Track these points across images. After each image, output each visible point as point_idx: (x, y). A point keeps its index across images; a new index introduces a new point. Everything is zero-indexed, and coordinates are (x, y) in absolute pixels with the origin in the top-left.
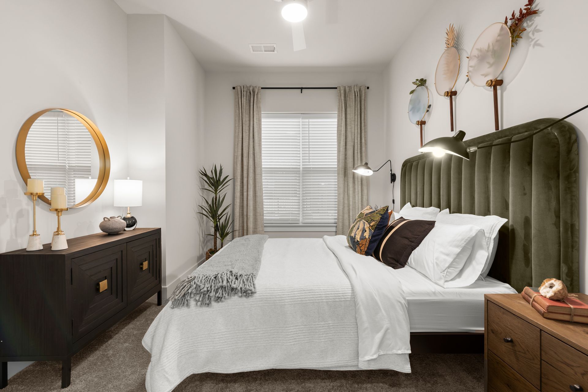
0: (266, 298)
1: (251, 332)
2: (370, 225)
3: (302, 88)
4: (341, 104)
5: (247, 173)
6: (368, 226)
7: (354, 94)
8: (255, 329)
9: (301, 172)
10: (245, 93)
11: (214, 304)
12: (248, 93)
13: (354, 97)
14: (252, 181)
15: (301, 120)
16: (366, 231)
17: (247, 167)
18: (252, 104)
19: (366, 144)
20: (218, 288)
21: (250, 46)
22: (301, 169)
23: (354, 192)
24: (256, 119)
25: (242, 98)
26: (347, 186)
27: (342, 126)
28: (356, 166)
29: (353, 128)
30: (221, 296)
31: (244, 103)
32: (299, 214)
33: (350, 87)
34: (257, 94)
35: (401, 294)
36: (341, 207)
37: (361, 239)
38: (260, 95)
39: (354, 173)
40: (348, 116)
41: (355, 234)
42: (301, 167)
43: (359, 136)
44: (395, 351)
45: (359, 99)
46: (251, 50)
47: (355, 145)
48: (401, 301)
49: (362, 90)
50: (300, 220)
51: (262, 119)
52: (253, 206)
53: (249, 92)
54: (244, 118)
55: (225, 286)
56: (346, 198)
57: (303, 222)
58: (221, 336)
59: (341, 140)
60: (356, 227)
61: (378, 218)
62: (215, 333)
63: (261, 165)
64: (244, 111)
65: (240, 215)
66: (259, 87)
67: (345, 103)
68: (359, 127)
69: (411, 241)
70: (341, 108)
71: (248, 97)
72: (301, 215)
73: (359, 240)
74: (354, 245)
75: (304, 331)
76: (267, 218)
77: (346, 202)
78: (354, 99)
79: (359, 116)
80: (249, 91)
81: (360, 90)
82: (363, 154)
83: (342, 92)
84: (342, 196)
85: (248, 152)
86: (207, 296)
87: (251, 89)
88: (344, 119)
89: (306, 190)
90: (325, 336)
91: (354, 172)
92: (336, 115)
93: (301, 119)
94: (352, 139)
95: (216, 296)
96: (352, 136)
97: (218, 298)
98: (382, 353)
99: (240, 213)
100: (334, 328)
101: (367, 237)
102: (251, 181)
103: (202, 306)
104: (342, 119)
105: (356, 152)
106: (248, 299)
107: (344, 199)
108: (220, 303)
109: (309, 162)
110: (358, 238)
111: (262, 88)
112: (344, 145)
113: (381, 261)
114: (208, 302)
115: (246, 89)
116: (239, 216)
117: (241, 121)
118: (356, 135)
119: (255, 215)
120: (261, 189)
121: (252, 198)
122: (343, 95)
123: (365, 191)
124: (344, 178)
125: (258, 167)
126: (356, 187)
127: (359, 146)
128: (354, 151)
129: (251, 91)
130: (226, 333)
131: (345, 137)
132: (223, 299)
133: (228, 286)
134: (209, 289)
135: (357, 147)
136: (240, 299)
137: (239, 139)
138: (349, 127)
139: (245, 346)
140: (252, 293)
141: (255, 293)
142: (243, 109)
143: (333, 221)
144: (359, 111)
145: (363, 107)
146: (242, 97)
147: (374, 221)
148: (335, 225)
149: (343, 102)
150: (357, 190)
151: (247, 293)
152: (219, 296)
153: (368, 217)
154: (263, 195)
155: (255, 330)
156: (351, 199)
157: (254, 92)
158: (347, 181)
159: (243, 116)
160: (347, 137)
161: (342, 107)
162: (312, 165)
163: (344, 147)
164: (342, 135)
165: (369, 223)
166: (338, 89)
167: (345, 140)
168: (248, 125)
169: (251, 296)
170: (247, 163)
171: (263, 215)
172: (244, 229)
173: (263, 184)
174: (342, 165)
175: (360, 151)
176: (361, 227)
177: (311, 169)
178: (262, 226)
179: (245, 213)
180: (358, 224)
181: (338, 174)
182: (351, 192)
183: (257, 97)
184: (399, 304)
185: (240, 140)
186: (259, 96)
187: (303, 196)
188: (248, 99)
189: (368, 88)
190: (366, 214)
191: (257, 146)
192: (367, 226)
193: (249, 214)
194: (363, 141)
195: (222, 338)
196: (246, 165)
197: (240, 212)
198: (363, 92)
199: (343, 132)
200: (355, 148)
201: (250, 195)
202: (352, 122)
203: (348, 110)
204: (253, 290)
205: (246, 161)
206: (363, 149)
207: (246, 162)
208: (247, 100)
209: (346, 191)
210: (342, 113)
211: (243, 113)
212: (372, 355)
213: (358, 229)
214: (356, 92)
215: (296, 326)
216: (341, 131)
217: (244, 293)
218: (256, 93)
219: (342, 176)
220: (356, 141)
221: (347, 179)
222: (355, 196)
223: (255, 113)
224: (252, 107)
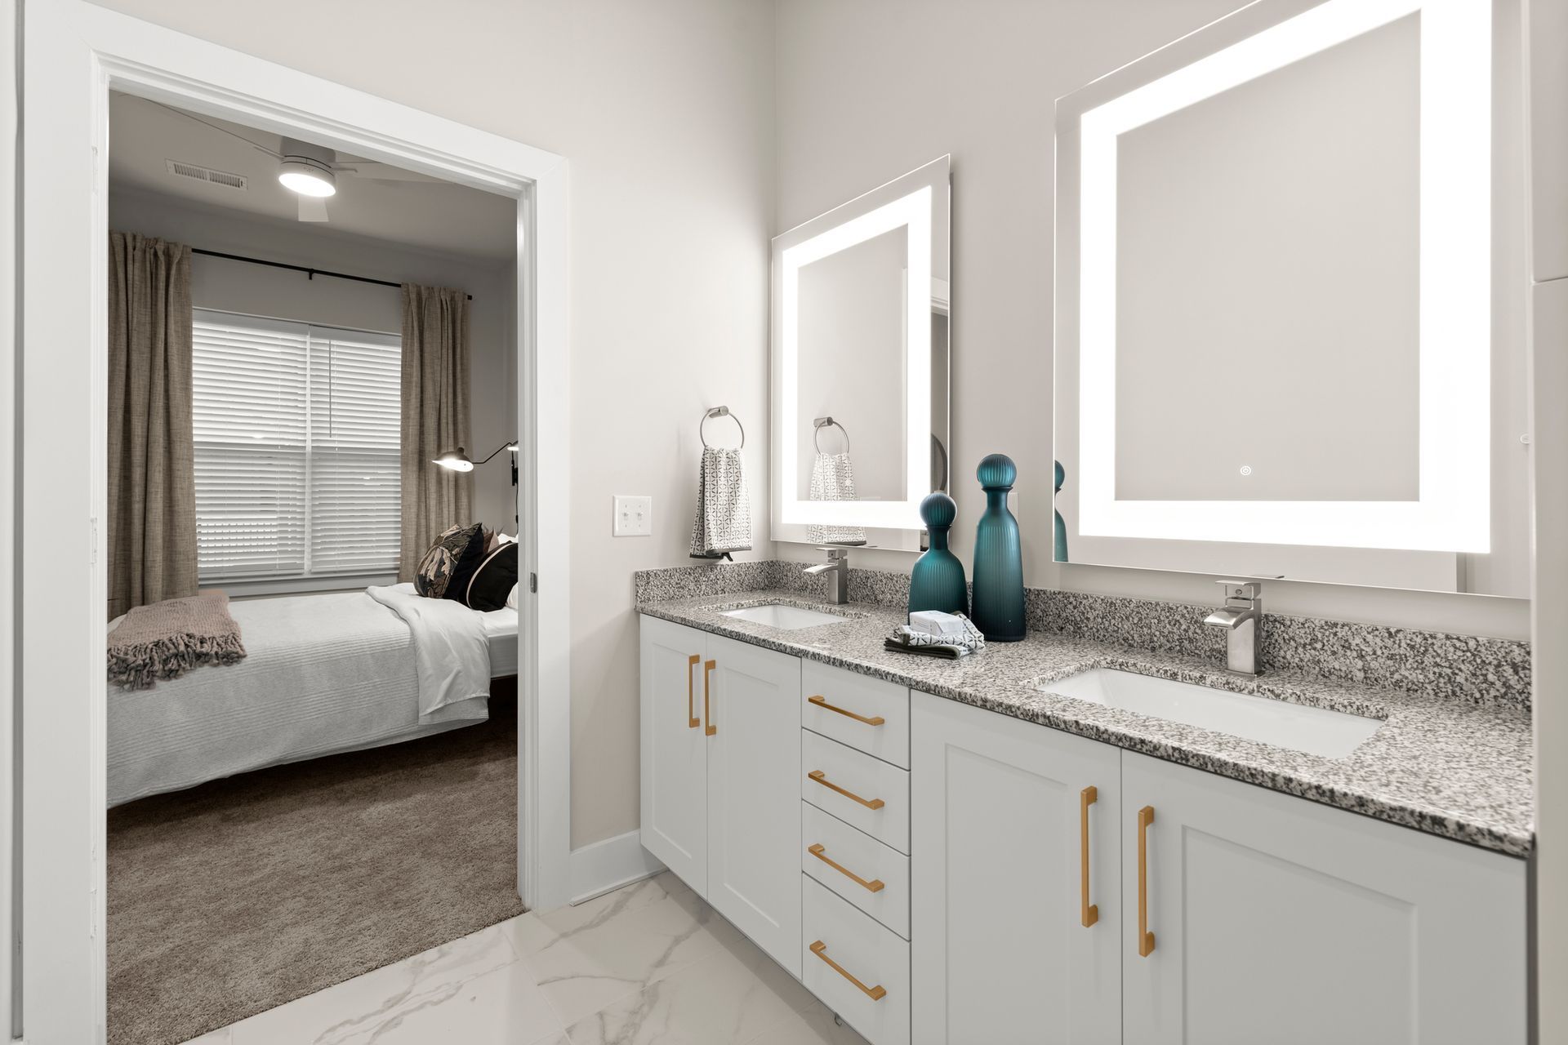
0: (266, 662)
1: (238, 714)
2: (451, 553)
3: (311, 272)
4: (410, 319)
5: (145, 454)
6: (449, 555)
7: (439, 306)
8: (246, 709)
9: (308, 457)
10: (138, 254)
11: (159, 683)
12: (149, 256)
13: (439, 310)
14: (161, 475)
15: (308, 339)
16: (445, 564)
17: (145, 440)
18: (162, 285)
19: (466, 407)
20: (168, 658)
21: (171, 164)
22: (309, 450)
23: (440, 502)
24: (176, 323)
25: (130, 267)
26: (426, 490)
27: (412, 366)
28: (443, 451)
29: (439, 372)
30: (177, 668)
31: (136, 278)
32: (302, 552)
33: (430, 289)
34: (179, 263)
35: (480, 631)
36: (412, 535)
37: (436, 576)
38: (189, 265)
39: (438, 467)
40: (427, 348)
41: (427, 570)
42: (309, 445)
43: (450, 390)
44: (468, 697)
45: (450, 316)
46: (172, 171)
47: (442, 407)
48: (480, 638)
49: (457, 299)
50: (306, 567)
51: (194, 323)
52: (164, 538)
53: (152, 253)
54: (135, 316)
55: (182, 652)
56: (423, 514)
57: (313, 570)
58: (178, 730)
59: (410, 395)
60: (430, 558)
61: (465, 542)
62: (165, 727)
63: (191, 435)
64: (136, 299)
65: (117, 562)
66: (184, 246)
67: (419, 318)
68: (450, 371)
69: (510, 571)
70: (410, 328)
71: (148, 265)
72: (307, 556)
73: (433, 579)
74: (426, 588)
75: (334, 698)
76: (210, 566)
77: (423, 522)
78: (439, 315)
79: (450, 351)
80: (152, 250)
81: (452, 299)
82: (460, 427)
83: (413, 296)
84: (414, 510)
85: (147, 401)
86: (145, 672)
87: (160, 248)
88: (417, 353)
89: (320, 498)
90: (369, 700)
91: (438, 465)
92: (400, 339)
93: (308, 337)
94: (436, 395)
95: (166, 668)
96: (434, 389)
97: (171, 671)
98: (450, 701)
99: (118, 558)
100: (382, 687)
101: (447, 573)
102: (157, 474)
103: (135, 688)
104: (412, 352)
105: (444, 421)
106: (231, 667)
107: (418, 516)
108: (174, 681)
109: (330, 435)
110: (431, 575)
111: (194, 250)
112: (419, 405)
113: (467, 606)
114: (146, 680)
115: (141, 244)
116: (115, 564)
117: (125, 321)
118: (444, 388)
119: (171, 561)
120: (190, 495)
121: (161, 517)
122: (414, 304)
123: (464, 501)
124: (419, 472)
125: (181, 441)
126: (445, 492)
127: (451, 409)
128: (439, 419)
129: (160, 253)
130: (187, 724)
131: (419, 389)
132: (180, 672)
133: (188, 653)
134: (147, 661)
135: (447, 412)
136: (214, 669)
137: (118, 368)
138: (428, 370)
139: (226, 737)
140: (238, 657)
141: (245, 656)
142: (130, 293)
143: (391, 564)
144: (450, 341)
145: (458, 335)
146: (130, 262)
147: (458, 547)
148: (397, 572)
149: (415, 318)
150: (445, 499)
151: (230, 657)
152: (173, 668)
153: (450, 543)
154: (194, 510)
155: (246, 711)
156: (433, 516)
157: (168, 256)
158: (425, 480)
159: (130, 311)
160: (424, 389)
161: (413, 327)
162: (337, 441)
163: (418, 410)
164: (414, 384)
165: (450, 551)
166: (403, 288)
167: (419, 396)
168: (148, 334)
169: (236, 661)
170: (145, 430)
171: (195, 559)
172: (134, 595)
173: (195, 482)
174: (413, 446)
175: (454, 420)
176: (437, 557)
177: (337, 451)
178: (191, 587)
179: (137, 555)
180: (433, 554)
181: (405, 464)
182: (433, 502)
183: (179, 270)
184: (477, 642)
185: (120, 370)
186: (185, 267)
187: (313, 512)
188: (148, 269)
189: (470, 298)
190: (447, 538)
191: (178, 390)
192: (447, 554)
193: (150, 558)
194: (459, 400)
195: (180, 731)
196: (140, 433)
197: (115, 555)
198: (460, 305)
199: (416, 378)
200: (442, 413)
201: (154, 511)
202: (436, 361)
203: (427, 334)
204: (241, 653)
205: (140, 424)
206: (460, 416)
207: (140, 427)
208: (144, 270)
209: (423, 499)
210: (412, 339)
211: (130, 302)
212: (436, 705)
213: (432, 561)
214: (444, 303)
215: (321, 692)
216: (411, 375)
217: (223, 658)
218: (176, 261)
219: (413, 468)
220: (444, 400)
221: (425, 476)
222: (442, 511)
223: (171, 309)
224: (162, 292)
